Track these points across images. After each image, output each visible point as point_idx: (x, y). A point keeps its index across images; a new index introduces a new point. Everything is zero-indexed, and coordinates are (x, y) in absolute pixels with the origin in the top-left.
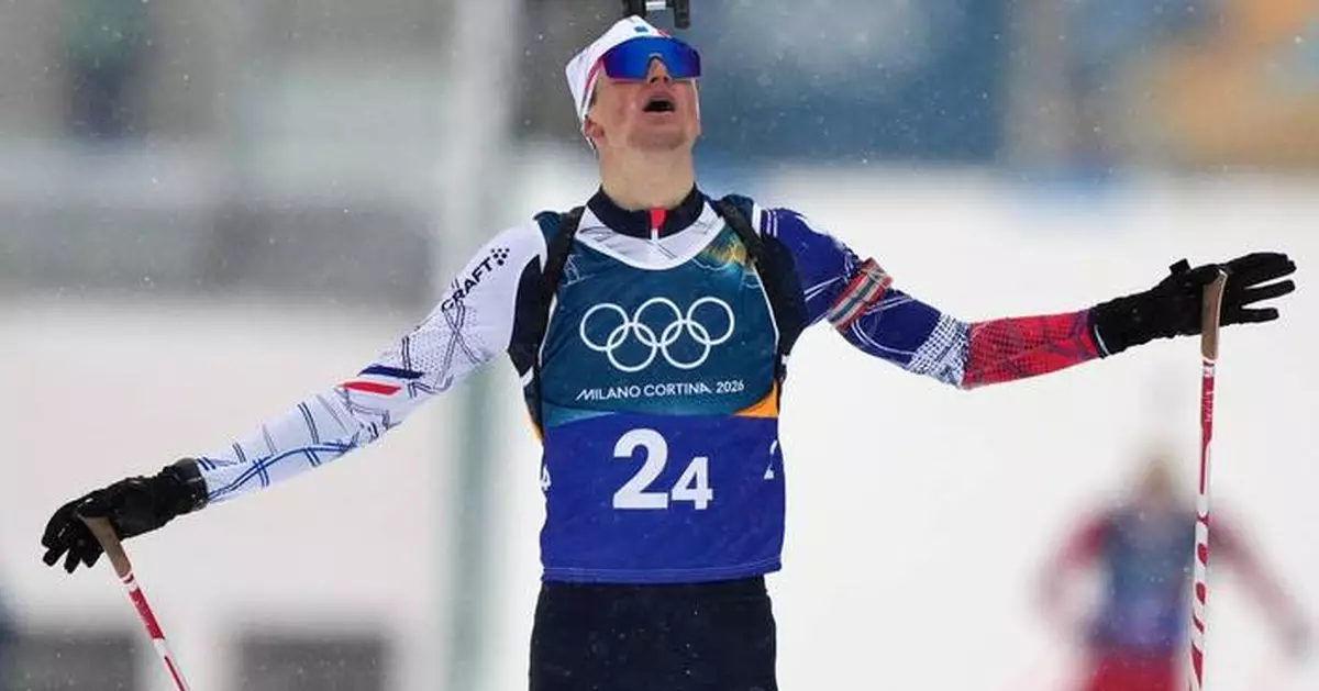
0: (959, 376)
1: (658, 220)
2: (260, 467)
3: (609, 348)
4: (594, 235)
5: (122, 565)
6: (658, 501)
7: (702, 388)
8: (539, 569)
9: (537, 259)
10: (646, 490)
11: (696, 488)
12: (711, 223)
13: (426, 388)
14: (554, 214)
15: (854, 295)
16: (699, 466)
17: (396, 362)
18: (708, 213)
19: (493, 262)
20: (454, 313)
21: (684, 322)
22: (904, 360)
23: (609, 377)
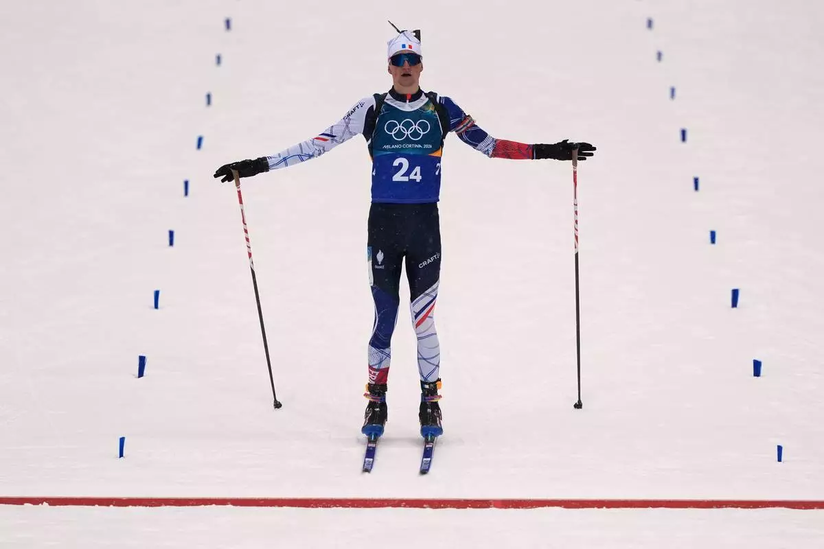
0: (491, 153)
1: (409, 97)
2: (285, 159)
3: (393, 133)
4: (390, 100)
5: (238, 184)
6: (406, 179)
7: (420, 146)
8: (371, 199)
9: (372, 106)
10: (402, 176)
11: (417, 175)
12: (424, 99)
13: (336, 141)
14: (378, 95)
15: (465, 124)
16: (418, 169)
17: (329, 133)
18: (423, 97)
19: (359, 106)
20: (347, 120)
21: (415, 127)
22: (475, 146)
23: (392, 142)
